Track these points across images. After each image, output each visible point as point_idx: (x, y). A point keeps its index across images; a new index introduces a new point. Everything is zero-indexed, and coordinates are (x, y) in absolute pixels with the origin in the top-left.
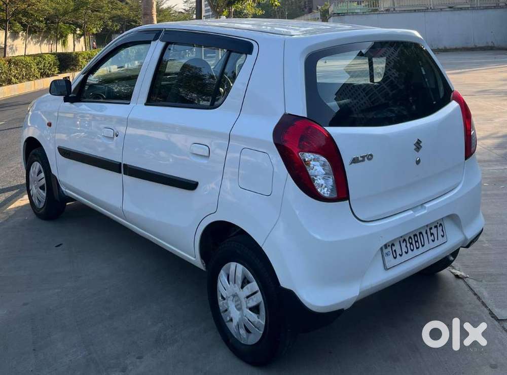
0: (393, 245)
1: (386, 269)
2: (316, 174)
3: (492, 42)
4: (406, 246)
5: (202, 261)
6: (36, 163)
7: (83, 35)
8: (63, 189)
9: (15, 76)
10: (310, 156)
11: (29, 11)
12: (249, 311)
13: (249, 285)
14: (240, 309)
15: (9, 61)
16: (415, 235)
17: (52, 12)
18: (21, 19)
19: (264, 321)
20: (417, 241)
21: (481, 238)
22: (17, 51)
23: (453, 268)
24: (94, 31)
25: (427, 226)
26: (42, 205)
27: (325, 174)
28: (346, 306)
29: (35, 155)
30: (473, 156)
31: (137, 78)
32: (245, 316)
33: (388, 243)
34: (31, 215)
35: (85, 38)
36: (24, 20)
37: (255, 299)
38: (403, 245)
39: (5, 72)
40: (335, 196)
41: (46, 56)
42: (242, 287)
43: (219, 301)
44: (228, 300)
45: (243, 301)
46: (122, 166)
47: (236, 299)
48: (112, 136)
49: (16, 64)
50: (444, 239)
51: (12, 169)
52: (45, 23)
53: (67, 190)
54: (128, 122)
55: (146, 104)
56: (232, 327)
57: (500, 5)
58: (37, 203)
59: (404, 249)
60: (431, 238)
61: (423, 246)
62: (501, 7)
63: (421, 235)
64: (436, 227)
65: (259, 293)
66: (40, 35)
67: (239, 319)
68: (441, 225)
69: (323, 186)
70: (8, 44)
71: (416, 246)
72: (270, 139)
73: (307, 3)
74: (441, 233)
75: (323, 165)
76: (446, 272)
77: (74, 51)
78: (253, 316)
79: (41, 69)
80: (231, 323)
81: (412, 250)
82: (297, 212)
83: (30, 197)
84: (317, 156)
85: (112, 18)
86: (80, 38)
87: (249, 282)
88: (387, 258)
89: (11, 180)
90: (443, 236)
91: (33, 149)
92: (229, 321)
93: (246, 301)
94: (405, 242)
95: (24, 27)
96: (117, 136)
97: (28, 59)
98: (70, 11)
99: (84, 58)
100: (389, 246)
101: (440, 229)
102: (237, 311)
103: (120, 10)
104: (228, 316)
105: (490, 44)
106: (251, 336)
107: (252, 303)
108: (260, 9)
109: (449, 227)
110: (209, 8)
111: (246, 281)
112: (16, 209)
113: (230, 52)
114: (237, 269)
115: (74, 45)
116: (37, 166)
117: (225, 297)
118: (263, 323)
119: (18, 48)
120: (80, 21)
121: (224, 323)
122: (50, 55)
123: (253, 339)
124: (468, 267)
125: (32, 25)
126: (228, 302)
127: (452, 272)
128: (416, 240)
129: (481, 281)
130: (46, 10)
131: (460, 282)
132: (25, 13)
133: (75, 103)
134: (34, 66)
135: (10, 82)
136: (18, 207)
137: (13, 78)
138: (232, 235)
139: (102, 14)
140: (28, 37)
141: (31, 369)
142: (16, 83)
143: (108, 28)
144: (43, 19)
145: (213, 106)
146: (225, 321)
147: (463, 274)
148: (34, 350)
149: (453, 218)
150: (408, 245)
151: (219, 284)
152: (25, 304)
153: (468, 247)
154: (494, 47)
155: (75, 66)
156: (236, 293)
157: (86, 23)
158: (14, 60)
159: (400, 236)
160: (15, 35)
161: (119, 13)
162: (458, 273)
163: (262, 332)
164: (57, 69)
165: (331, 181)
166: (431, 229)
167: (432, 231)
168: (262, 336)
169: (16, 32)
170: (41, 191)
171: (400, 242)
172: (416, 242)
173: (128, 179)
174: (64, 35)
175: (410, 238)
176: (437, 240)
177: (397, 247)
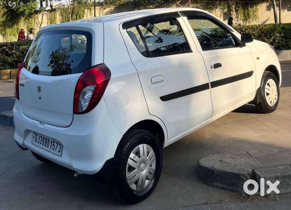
1: (32, 143)
16: (46, 139)
38: (40, 139)
59: (40, 141)
60: (53, 147)
61: (48, 147)
63: (49, 141)
64: (57, 143)
81: (43, 144)
88: (33, 138)
100: (36, 134)
150: (42, 141)
159: (41, 133)
166: (54, 142)
171: (40, 136)
172: (45, 142)
175: (44, 138)
176: (55, 150)
177: (38, 137)
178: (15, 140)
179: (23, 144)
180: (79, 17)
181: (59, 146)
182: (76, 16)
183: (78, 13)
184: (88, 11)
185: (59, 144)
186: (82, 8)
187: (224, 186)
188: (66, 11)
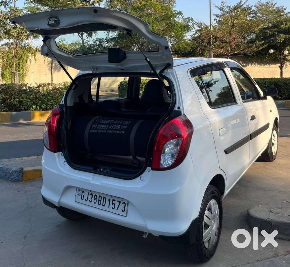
0: (83, 192)
1: (75, 201)
4: (92, 198)
16: (100, 196)
20: (101, 201)
25: (112, 196)
33: (81, 188)
38: (90, 197)
50: (123, 213)
59: (90, 199)
60: (111, 205)
61: (103, 205)
63: (105, 199)
64: (119, 202)
68: (125, 203)
71: (98, 202)
81: (95, 203)
88: (78, 196)
90: (123, 211)
94: (91, 195)
100: (81, 191)
128: (100, 199)
150: (93, 199)
159: (90, 190)
166: (114, 200)
171: (88, 193)
172: (99, 200)
175: (96, 195)
176: (117, 210)
177: (86, 195)
178: (42, 196)
179: (59, 202)
180: (22, 61)
181: (122, 206)
182: (19, 60)
183: (21, 57)
184: (32, 56)
185: (122, 202)
186: (26, 52)
187: (283, 236)
188: (7, 55)
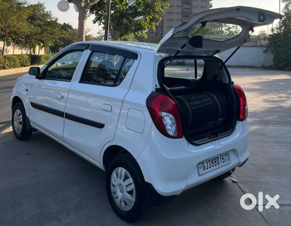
0: (203, 163)
1: (199, 175)
2: (167, 123)
3: (253, 64)
4: (210, 164)
5: (103, 166)
6: (18, 110)
7: (44, 46)
8: (32, 124)
9: (7, 65)
10: (164, 114)
11: (17, 32)
12: (127, 194)
13: (128, 180)
14: (122, 192)
15: (5, 57)
16: (215, 159)
17: (29, 33)
18: (12, 36)
19: (135, 199)
21: (247, 163)
22: (9, 53)
23: (232, 177)
24: (50, 45)
25: (221, 154)
26: (20, 132)
27: (172, 124)
28: (178, 194)
29: (18, 106)
30: (245, 120)
31: (75, 69)
32: (125, 196)
33: (201, 161)
34: (13, 137)
35: (45, 48)
36: (14, 36)
37: (131, 187)
39: (2, 62)
40: (176, 135)
41: (25, 55)
42: (124, 181)
43: (111, 187)
44: (116, 187)
45: (124, 188)
46: (65, 113)
47: (121, 187)
48: (60, 98)
49: (8, 59)
50: (229, 162)
51: (4, 113)
52: (25, 39)
53: (33, 125)
54: (69, 91)
55: (79, 82)
56: (117, 201)
57: (258, 45)
58: (17, 131)
60: (223, 161)
61: (218, 164)
62: (258, 47)
63: (218, 159)
64: (225, 155)
65: (133, 184)
66: (21, 45)
67: (122, 197)
68: (228, 154)
69: (170, 130)
70: (5, 48)
71: (215, 164)
72: (144, 103)
73: (160, 38)
74: (227, 158)
75: (171, 119)
76: (228, 179)
77: (39, 54)
78: (129, 196)
79: (21, 62)
80: (117, 199)
81: (213, 166)
82: (156, 142)
83: (13, 128)
84: (168, 114)
85: (60, 39)
86: (43, 47)
87: (128, 178)
88: (200, 170)
89: (3, 118)
90: (228, 160)
91: (17, 102)
92: (116, 198)
93: (126, 188)
94: (209, 162)
95: (14, 40)
96: (63, 98)
97: (15, 57)
98: (39, 33)
99: (44, 58)
100: (201, 163)
101: (227, 156)
102: (120, 193)
103: (64, 34)
104: (116, 195)
105: (252, 65)
106: (127, 207)
107: (129, 189)
108: (136, 39)
109: (232, 155)
110: (111, 36)
111: (126, 178)
112: (6, 134)
113: (126, 58)
114: (122, 171)
115: (39, 51)
116: (18, 111)
117: (115, 185)
118: (134, 200)
119: (9, 51)
120: (43, 39)
121: (113, 199)
122: (27, 56)
123: (128, 208)
124: (239, 177)
125: (18, 39)
126: (117, 188)
127: (231, 179)
129: (246, 185)
130: (26, 32)
131: (235, 184)
132: (15, 33)
133: (41, 80)
134: (18, 61)
135: (4, 68)
136: (6, 133)
137: (6, 66)
138: (120, 153)
139: (55, 36)
140: (16, 45)
141: (10, 218)
142: (7, 69)
143: (57, 43)
144: (24, 37)
145: (115, 85)
146: (114, 198)
147: (236, 180)
148: (12, 207)
149: (234, 151)
151: (112, 179)
152: (9, 183)
153: (240, 166)
154: (254, 66)
155: (39, 62)
156: (121, 184)
157: (46, 40)
158: (7, 57)
160: (8, 44)
161: (64, 36)
162: (234, 180)
163: (133, 205)
164: (29, 63)
165: (174, 128)
166: (223, 156)
167: (223, 157)
168: (133, 207)
169: (9, 43)
170: (20, 125)
171: (207, 162)
172: (215, 162)
173: (67, 121)
174: (34, 46)
175: (212, 160)
176: (226, 162)
